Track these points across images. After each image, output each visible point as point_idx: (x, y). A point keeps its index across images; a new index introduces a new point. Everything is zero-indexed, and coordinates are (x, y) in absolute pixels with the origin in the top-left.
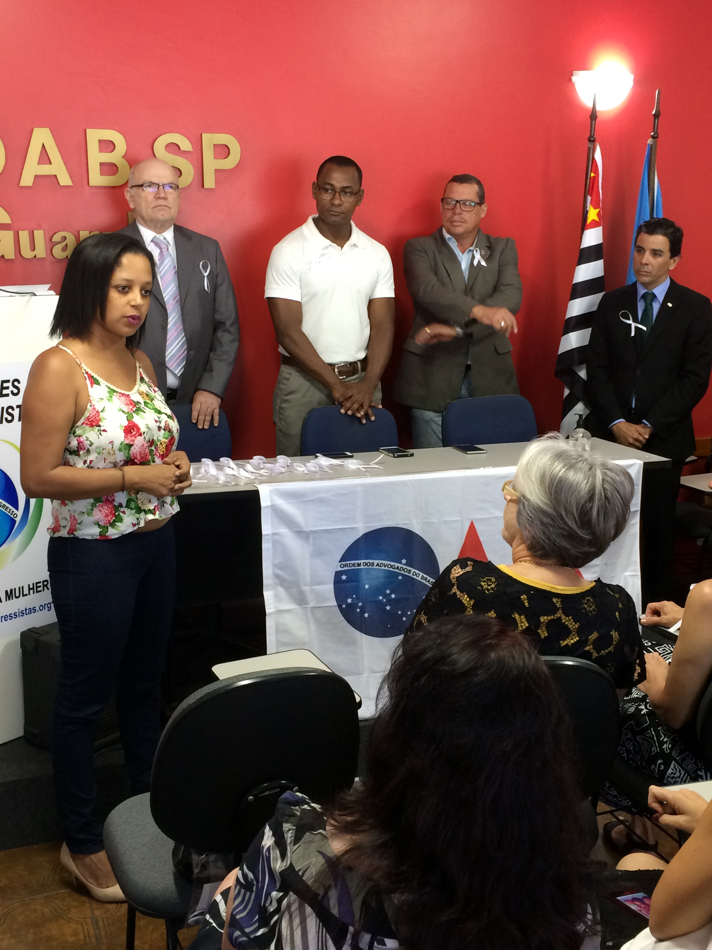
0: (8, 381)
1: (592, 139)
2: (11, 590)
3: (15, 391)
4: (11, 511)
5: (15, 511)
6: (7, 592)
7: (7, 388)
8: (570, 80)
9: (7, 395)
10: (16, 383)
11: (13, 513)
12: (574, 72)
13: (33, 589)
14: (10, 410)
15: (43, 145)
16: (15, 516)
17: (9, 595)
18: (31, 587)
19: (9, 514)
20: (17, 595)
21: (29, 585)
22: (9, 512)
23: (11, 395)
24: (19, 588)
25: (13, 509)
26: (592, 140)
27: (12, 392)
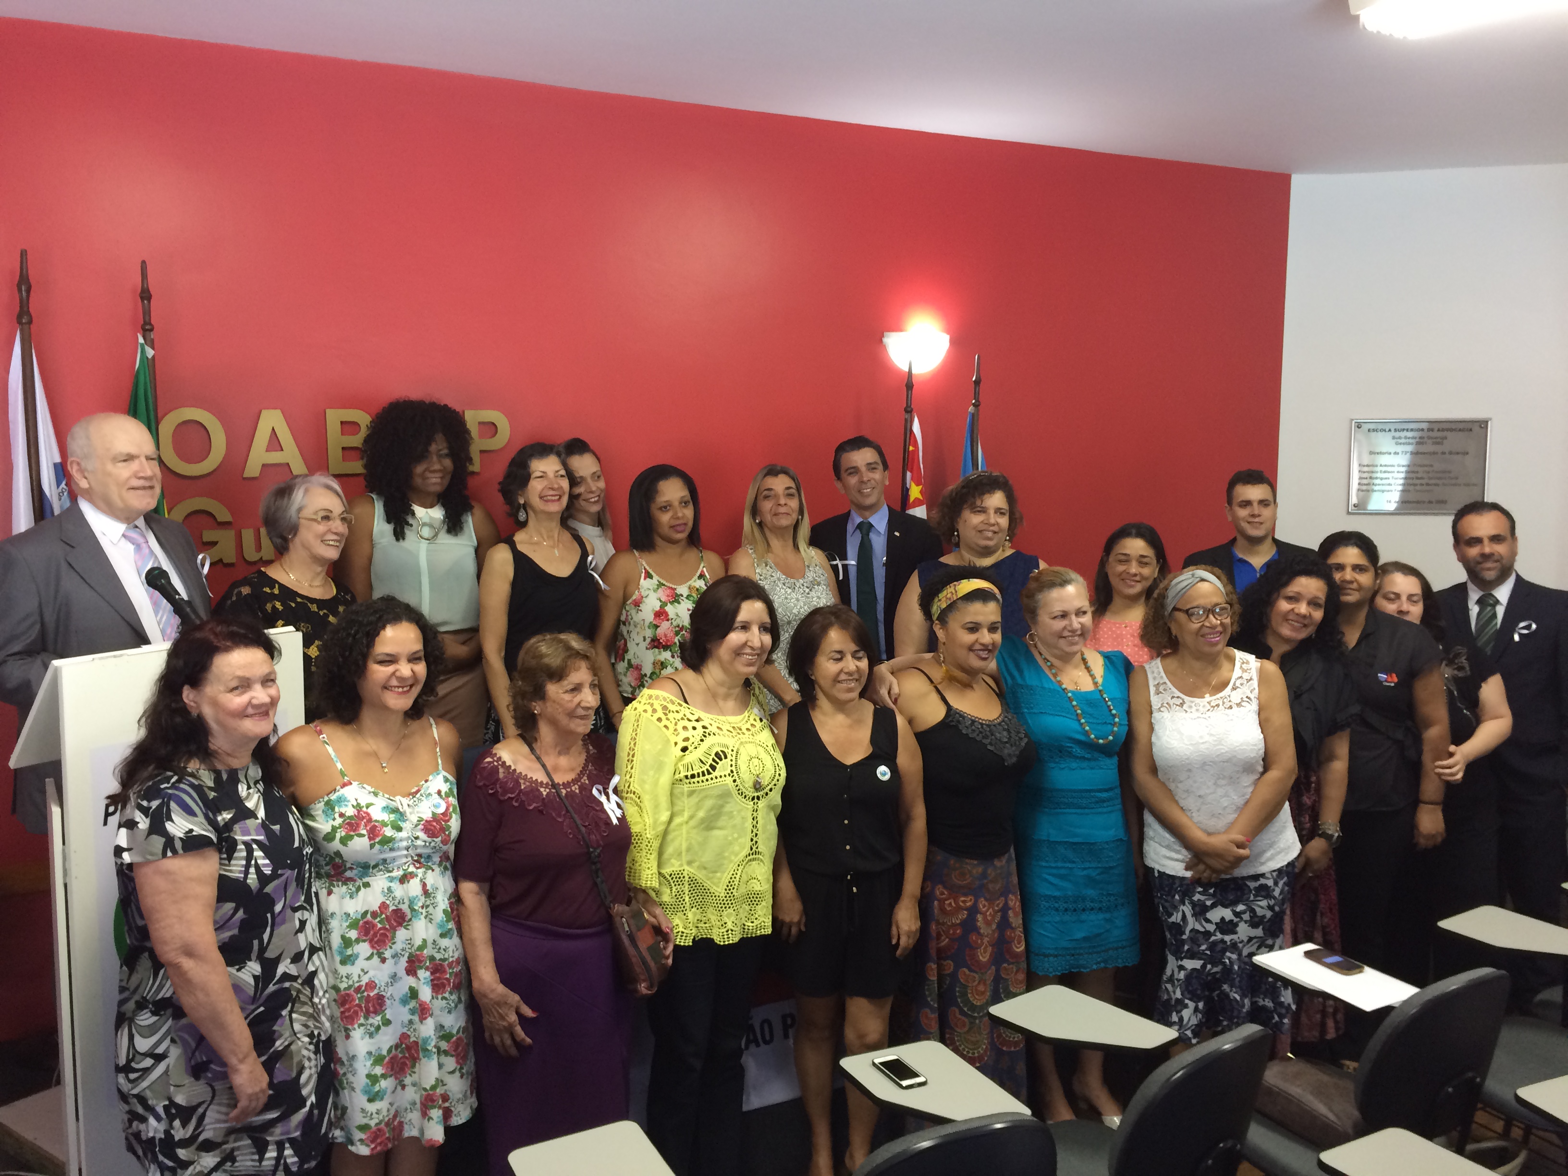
1: (909, 409)
8: (881, 341)
12: (885, 334)
15: (273, 429)
26: (909, 411)
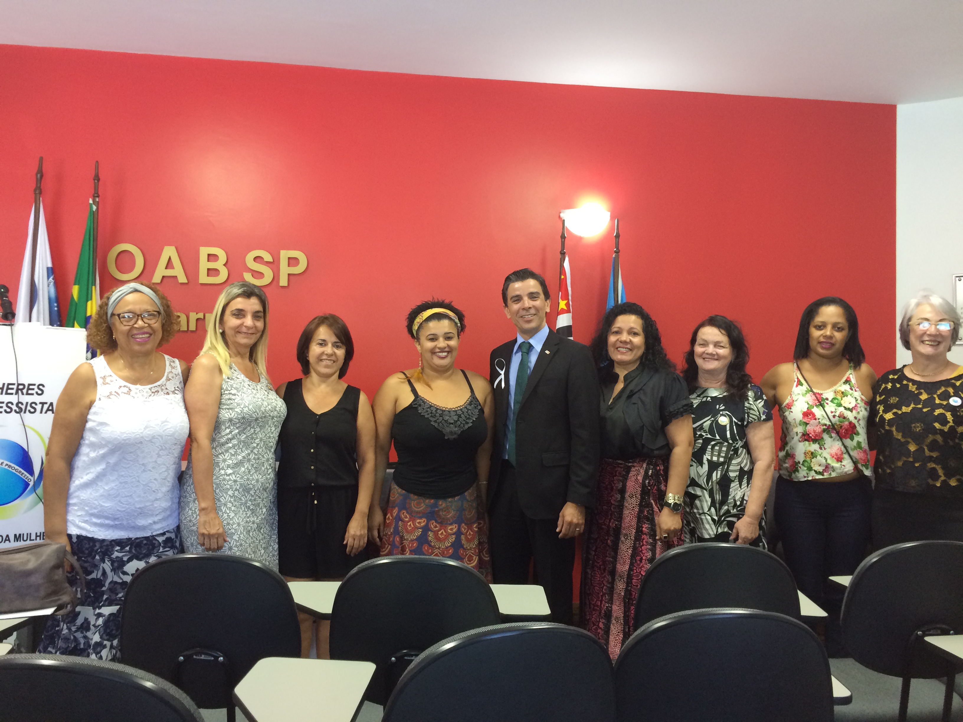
0: (34, 385)
1: (563, 252)
2: (20, 535)
3: (40, 392)
4: (26, 477)
5: (30, 477)
6: (15, 535)
7: (33, 389)
9: (32, 394)
10: (41, 387)
11: (28, 478)
13: (40, 536)
14: (34, 405)
15: (170, 257)
16: (29, 480)
17: (17, 538)
18: (38, 534)
19: (24, 478)
20: (25, 539)
21: (36, 533)
22: (25, 477)
23: (35, 394)
24: (27, 534)
25: (28, 475)
26: (563, 254)
27: (37, 393)
